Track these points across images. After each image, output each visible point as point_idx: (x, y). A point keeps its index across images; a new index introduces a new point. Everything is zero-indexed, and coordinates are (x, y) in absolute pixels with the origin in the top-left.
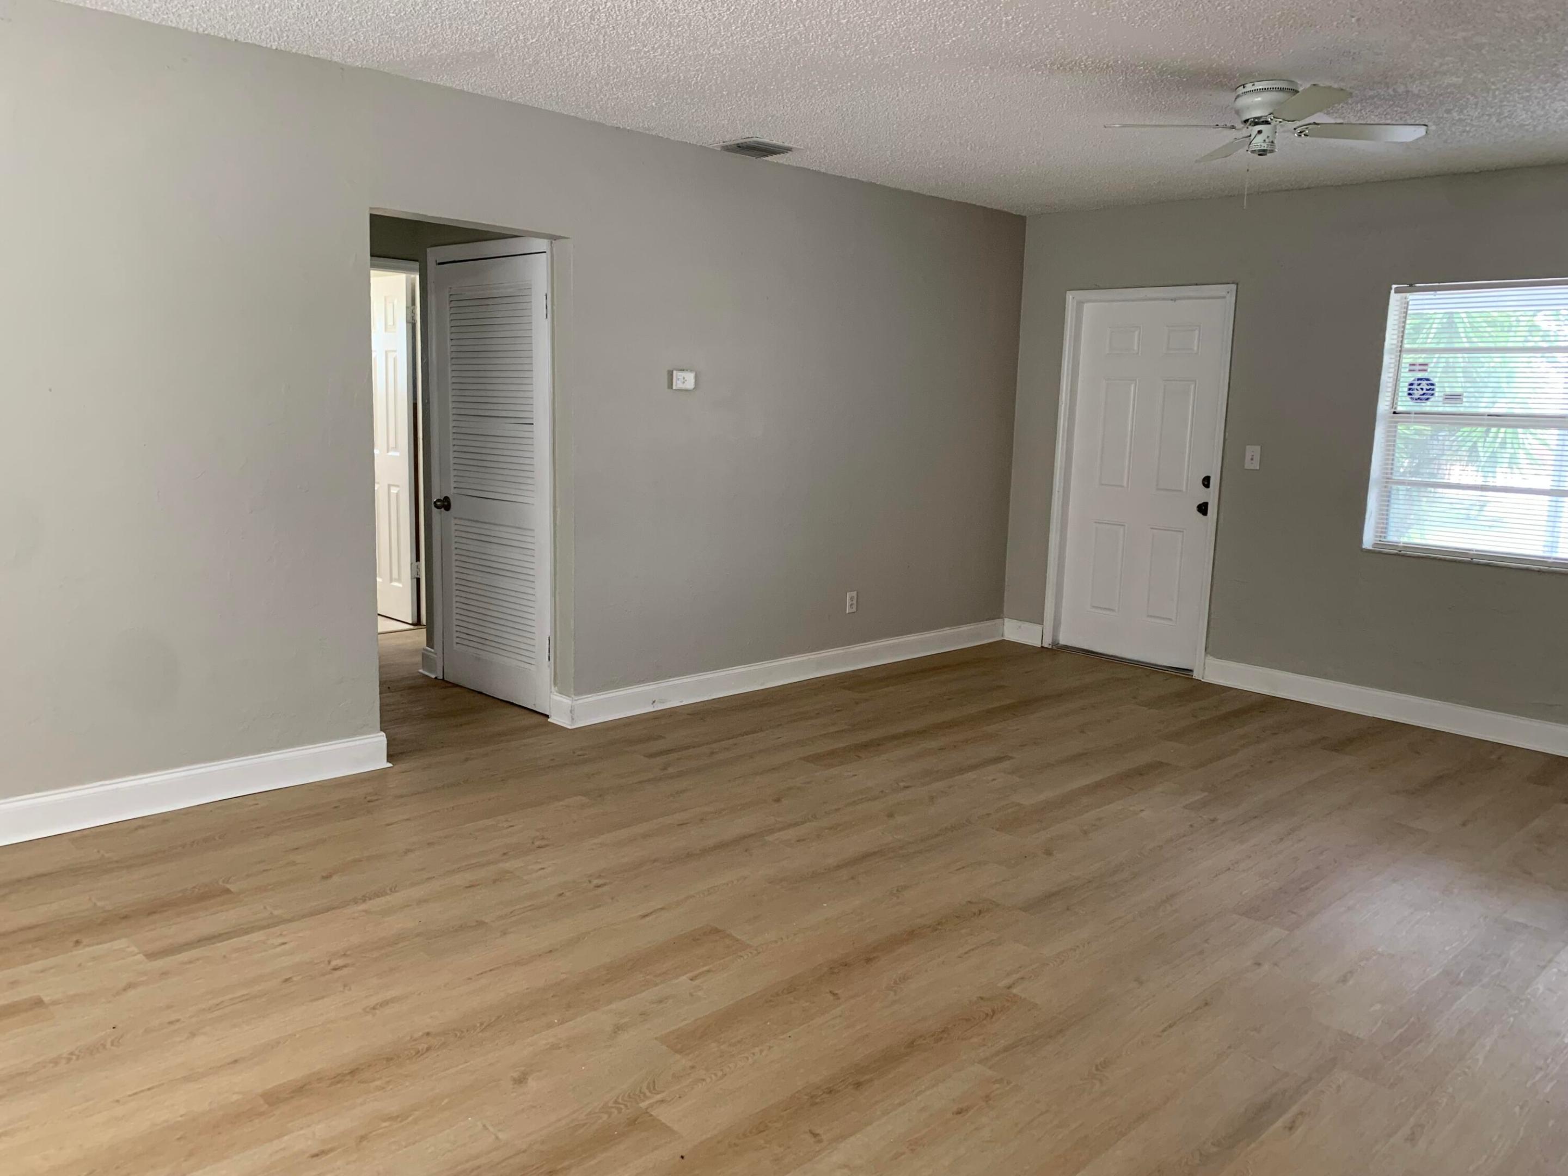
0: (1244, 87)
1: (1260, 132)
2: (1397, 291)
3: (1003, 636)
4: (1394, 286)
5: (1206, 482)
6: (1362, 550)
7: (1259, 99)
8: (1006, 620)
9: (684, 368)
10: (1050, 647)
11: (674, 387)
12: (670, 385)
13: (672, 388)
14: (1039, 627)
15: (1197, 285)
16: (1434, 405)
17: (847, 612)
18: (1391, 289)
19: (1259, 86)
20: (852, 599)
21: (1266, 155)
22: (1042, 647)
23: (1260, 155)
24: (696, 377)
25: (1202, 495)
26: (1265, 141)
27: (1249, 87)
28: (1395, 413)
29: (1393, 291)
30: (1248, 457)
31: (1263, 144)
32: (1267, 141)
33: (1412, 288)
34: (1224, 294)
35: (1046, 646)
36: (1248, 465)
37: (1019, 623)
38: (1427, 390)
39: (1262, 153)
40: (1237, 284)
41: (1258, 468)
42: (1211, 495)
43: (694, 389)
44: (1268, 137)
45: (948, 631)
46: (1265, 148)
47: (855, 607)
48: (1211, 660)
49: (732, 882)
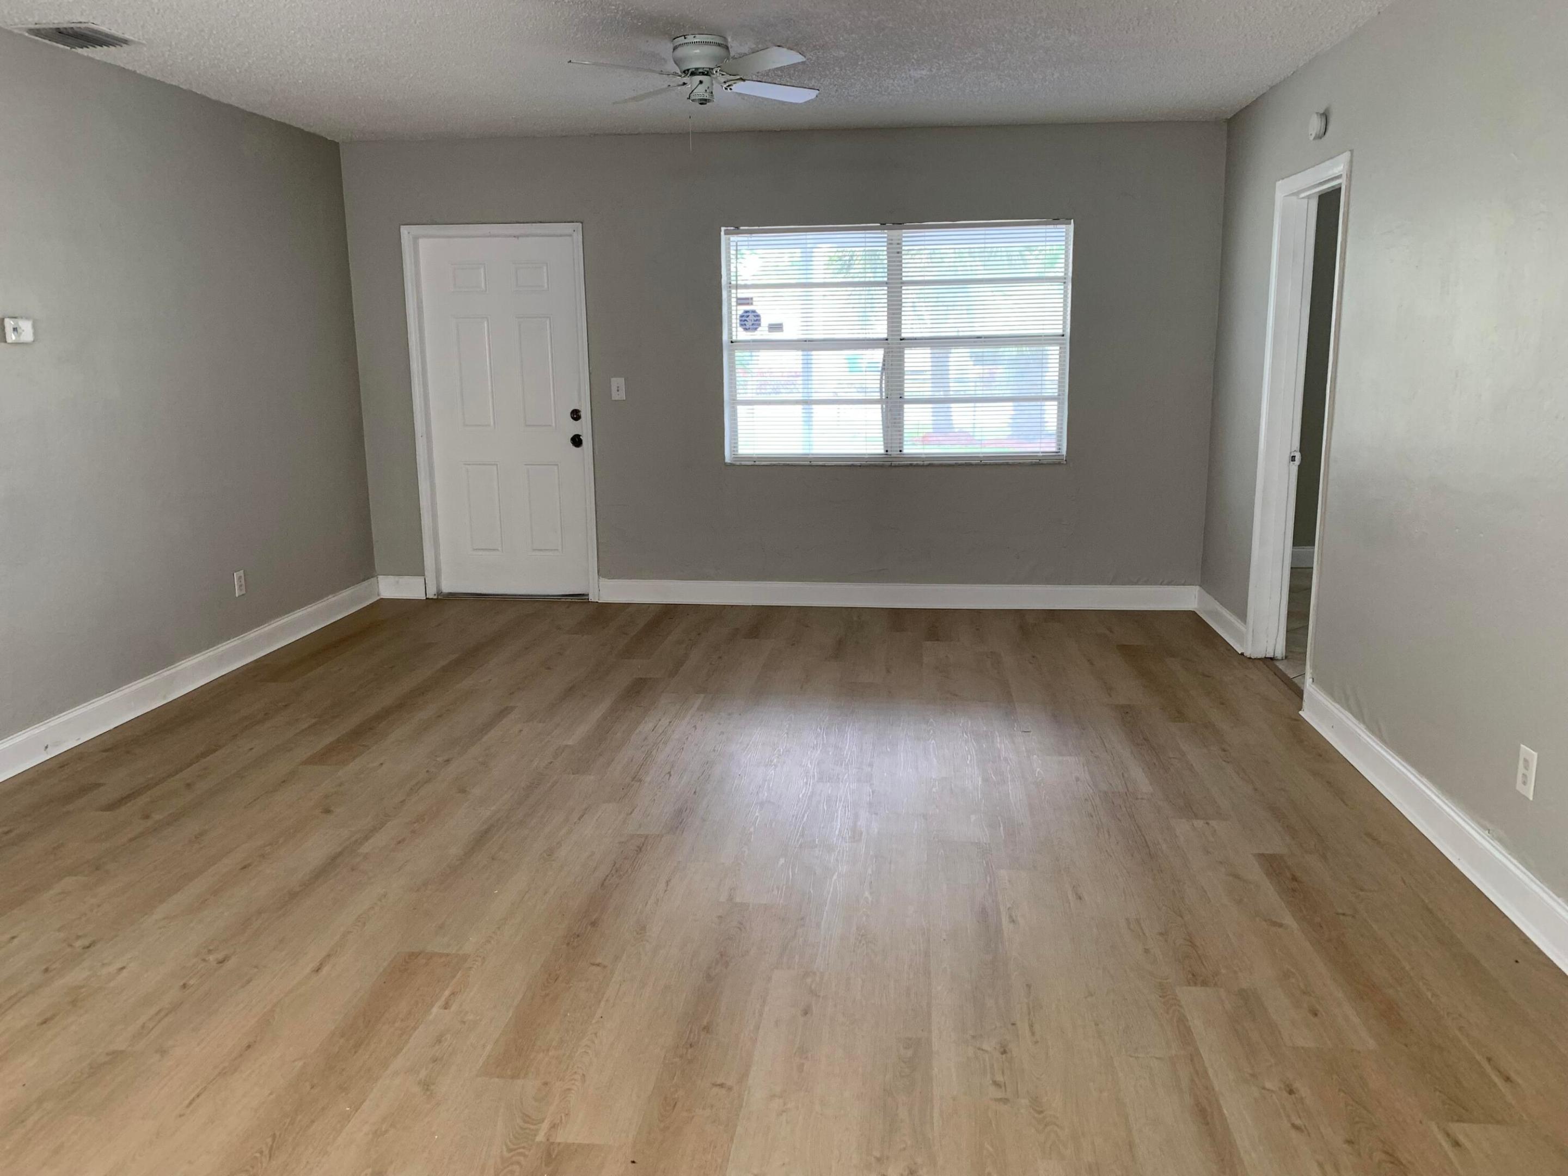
0: (685, 38)
1: (701, 82)
2: (727, 233)
3: (378, 595)
4: (723, 229)
5: (576, 415)
6: (726, 464)
7: (698, 51)
8: (380, 577)
9: (16, 315)
10: (435, 597)
11: (9, 340)
12: (4, 337)
13: (6, 342)
14: (421, 579)
15: (541, 222)
16: (762, 333)
17: (237, 596)
18: (721, 231)
19: (699, 38)
20: (240, 577)
21: (706, 104)
22: (427, 599)
23: (701, 104)
24: (34, 327)
25: (574, 428)
26: (706, 91)
27: (690, 39)
28: (732, 342)
29: (722, 233)
30: (614, 389)
31: (706, 94)
32: (708, 91)
33: (737, 231)
34: (571, 231)
35: (431, 597)
36: (615, 396)
37: (397, 578)
38: (755, 321)
39: (703, 102)
40: (582, 223)
41: (625, 399)
42: (584, 428)
43: (34, 341)
44: (708, 88)
45: (332, 599)
46: (707, 98)
47: (243, 587)
48: (605, 582)
49: (375, 904)
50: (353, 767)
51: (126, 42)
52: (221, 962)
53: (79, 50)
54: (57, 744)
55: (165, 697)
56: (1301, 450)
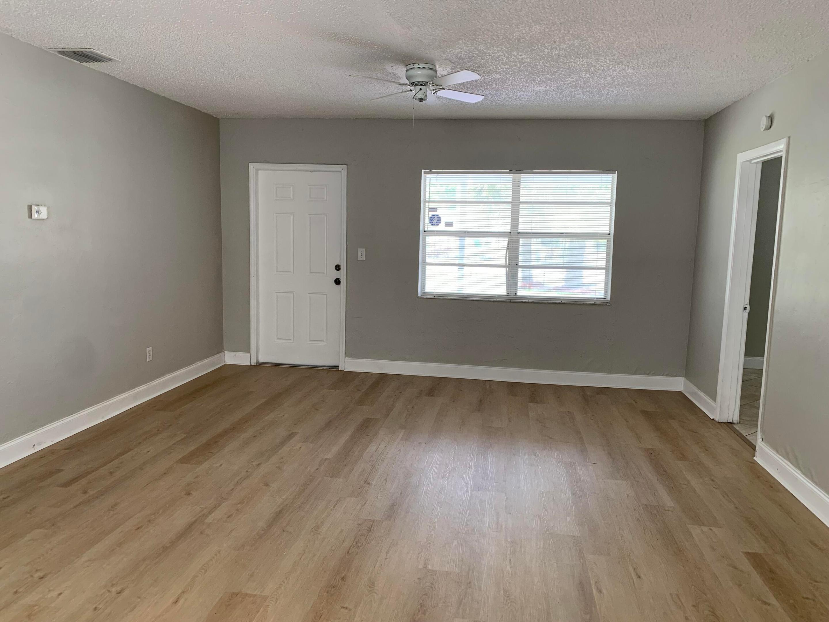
0: (413, 65)
1: (421, 89)
2: (425, 173)
3: (224, 362)
4: (423, 171)
5: (338, 268)
6: (418, 297)
7: (420, 72)
8: (226, 352)
9: (39, 204)
10: (255, 364)
11: (33, 217)
12: (30, 216)
13: (32, 218)
14: (248, 354)
15: (325, 164)
16: (441, 227)
17: (147, 361)
18: (421, 172)
19: (421, 65)
20: (149, 351)
21: (422, 101)
22: (250, 365)
23: (420, 101)
24: (48, 210)
25: (336, 275)
26: (423, 94)
27: (416, 65)
28: (425, 231)
29: (423, 173)
30: (359, 254)
31: (423, 96)
32: (424, 94)
33: (431, 172)
34: (340, 170)
35: (253, 364)
36: (360, 258)
37: (235, 353)
38: (438, 220)
39: (421, 100)
40: (347, 165)
41: (365, 260)
42: (342, 275)
43: (47, 218)
44: (425, 92)
45: (199, 364)
46: (424, 98)
47: (151, 357)
48: (348, 360)
49: (213, 557)
50: (205, 466)
51: (111, 60)
52: (119, 593)
53: (85, 64)
54: (39, 444)
55: (103, 418)
56: (750, 304)
